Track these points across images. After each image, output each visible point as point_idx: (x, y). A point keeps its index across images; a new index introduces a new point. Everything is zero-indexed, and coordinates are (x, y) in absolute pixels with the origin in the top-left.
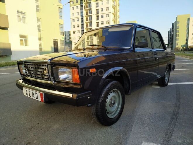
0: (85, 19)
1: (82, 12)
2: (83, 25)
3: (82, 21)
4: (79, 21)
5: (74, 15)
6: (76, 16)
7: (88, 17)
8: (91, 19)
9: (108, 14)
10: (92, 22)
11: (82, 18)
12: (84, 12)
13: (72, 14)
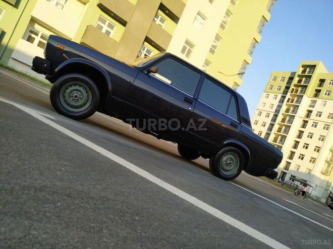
0: (280, 117)
1: (280, 107)
2: (272, 125)
3: (274, 120)
4: (268, 117)
5: (264, 107)
6: (267, 108)
7: (288, 118)
8: (291, 121)
9: (329, 125)
10: (290, 126)
11: (276, 116)
12: (284, 107)
13: (261, 103)
